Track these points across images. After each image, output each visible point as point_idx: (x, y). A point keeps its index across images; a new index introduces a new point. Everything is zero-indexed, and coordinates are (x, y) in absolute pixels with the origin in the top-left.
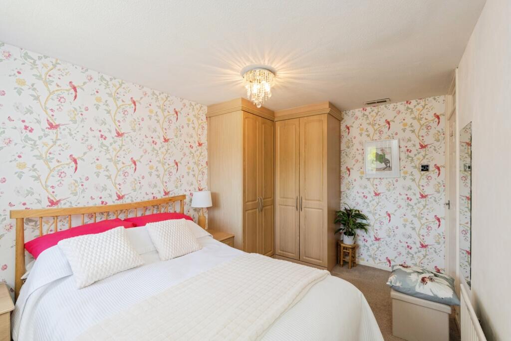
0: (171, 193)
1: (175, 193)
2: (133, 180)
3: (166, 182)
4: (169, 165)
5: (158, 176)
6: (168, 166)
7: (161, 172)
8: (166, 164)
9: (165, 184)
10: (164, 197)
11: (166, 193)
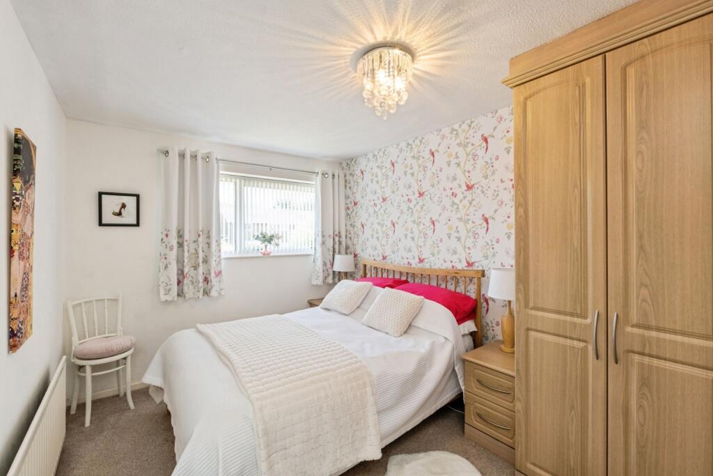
0: (476, 264)
1: (483, 267)
2: (432, 243)
3: (469, 248)
4: (473, 222)
5: (459, 239)
6: (473, 225)
7: (463, 234)
8: (470, 222)
9: (468, 251)
10: (466, 268)
11: (470, 264)
